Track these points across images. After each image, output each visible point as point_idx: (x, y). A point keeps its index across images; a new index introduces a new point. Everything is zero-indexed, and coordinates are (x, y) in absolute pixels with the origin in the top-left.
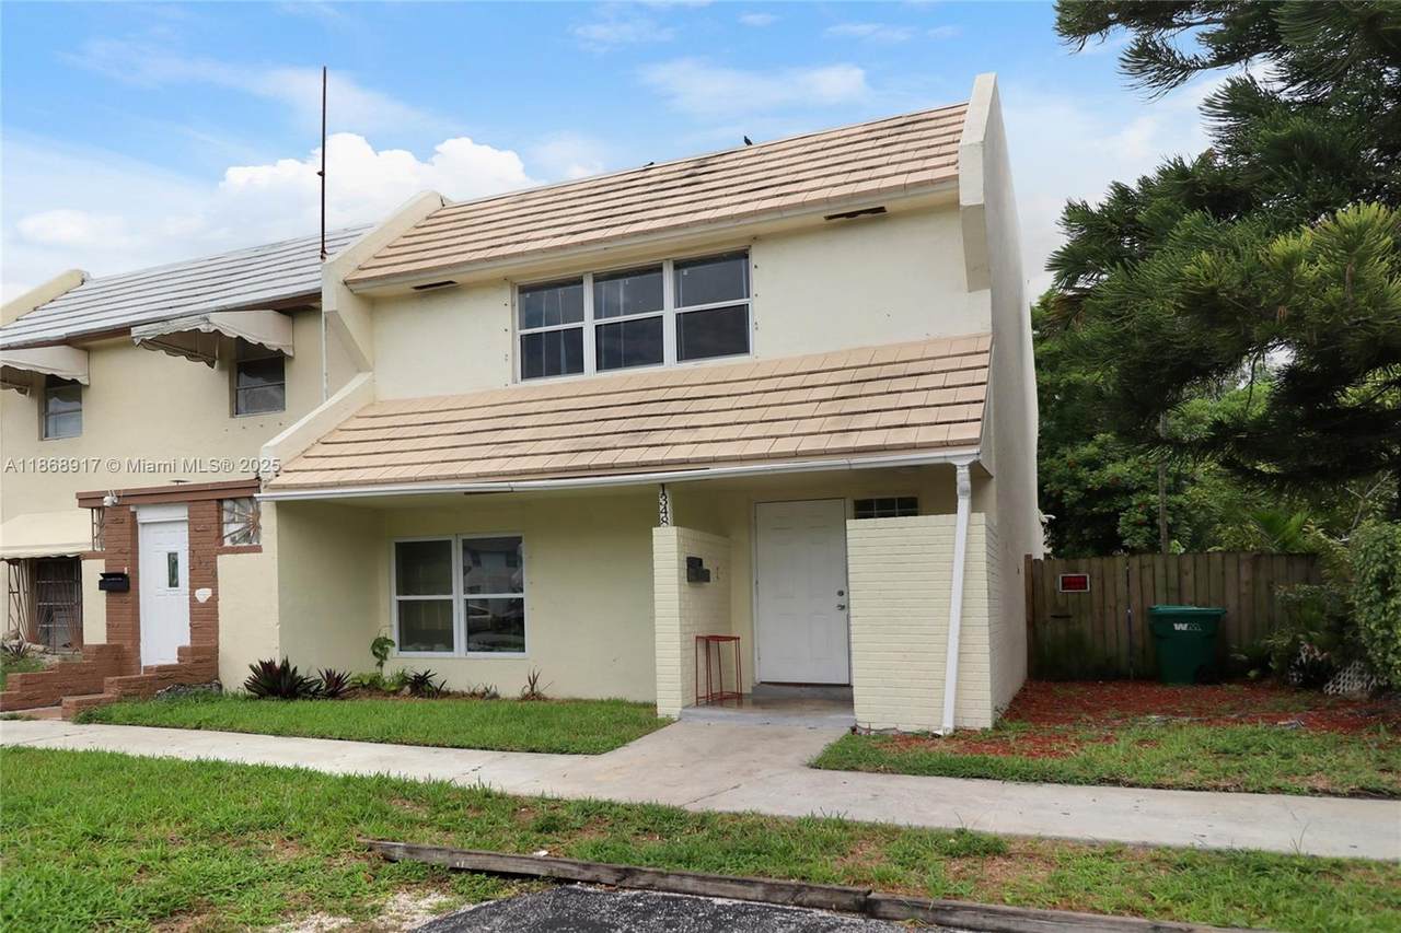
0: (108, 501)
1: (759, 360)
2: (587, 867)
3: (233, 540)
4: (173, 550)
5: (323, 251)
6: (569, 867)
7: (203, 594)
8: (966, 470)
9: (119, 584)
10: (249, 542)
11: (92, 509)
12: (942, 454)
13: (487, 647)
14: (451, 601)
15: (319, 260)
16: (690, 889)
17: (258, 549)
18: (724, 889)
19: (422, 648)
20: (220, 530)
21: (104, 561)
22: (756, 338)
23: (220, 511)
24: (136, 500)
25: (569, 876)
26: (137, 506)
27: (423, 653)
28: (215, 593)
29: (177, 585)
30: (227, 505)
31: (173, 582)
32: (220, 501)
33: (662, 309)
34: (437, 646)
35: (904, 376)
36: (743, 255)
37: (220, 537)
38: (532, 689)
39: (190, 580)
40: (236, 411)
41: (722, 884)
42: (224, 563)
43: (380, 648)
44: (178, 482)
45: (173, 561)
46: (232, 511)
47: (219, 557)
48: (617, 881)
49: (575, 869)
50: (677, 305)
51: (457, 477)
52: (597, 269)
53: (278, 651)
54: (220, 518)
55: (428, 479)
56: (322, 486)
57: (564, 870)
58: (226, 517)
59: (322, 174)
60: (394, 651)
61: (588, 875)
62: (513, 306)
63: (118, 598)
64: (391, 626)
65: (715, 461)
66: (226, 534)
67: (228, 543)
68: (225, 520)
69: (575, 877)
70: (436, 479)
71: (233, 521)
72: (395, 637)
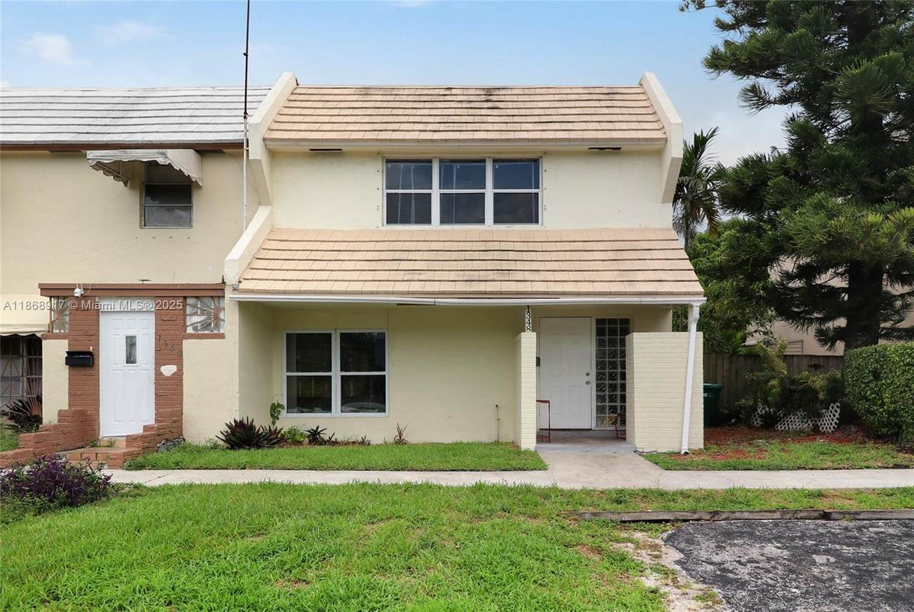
0: (78, 292)
1: (546, 229)
2: (695, 512)
3: (196, 329)
4: (131, 333)
5: (245, 113)
6: (684, 514)
7: (168, 370)
8: (698, 309)
9: (82, 360)
10: (211, 330)
11: (51, 297)
12: (688, 299)
13: (355, 409)
14: (331, 377)
15: (242, 120)
16: (746, 517)
17: (222, 336)
18: (762, 516)
19: (304, 410)
20: (185, 320)
21: (67, 341)
22: (544, 215)
23: (185, 306)
24: (100, 293)
25: (686, 518)
26: (100, 298)
27: (304, 414)
28: (180, 370)
29: (134, 362)
30: (190, 301)
31: (130, 359)
32: (185, 298)
33: (485, 188)
34: (316, 409)
35: (641, 250)
36: (536, 161)
37: (185, 326)
38: (400, 438)
39: (156, 359)
40: (145, 223)
41: (761, 514)
42: (188, 345)
43: (275, 411)
44: (143, 281)
45: (131, 343)
46: (194, 306)
47: (184, 341)
48: (711, 518)
49: (688, 514)
50: (495, 187)
51: (392, 293)
52: (443, 156)
53: (238, 412)
54: (184, 309)
55: (372, 293)
56: (285, 292)
57: (683, 515)
58: (189, 310)
59: (246, 55)
60: (284, 413)
61: (696, 516)
62: (383, 172)
63: (81, 372)
64: (282, 394)
65: (564, 294)
66: (188, 324)
67: (190, 330)
68: (188, 312)
69: (690, 518)
70: (377, 293)
71: (196, 314)
72: (285, 403)
